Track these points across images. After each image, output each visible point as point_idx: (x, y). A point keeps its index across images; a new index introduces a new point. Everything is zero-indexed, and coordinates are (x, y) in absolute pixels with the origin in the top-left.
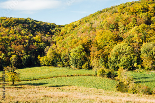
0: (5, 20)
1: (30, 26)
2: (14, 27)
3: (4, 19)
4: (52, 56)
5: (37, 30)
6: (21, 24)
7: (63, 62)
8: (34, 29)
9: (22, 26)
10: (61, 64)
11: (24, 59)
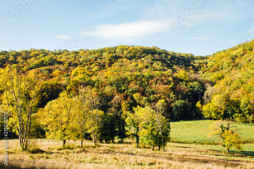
0: (127, 49)
1: (162, 58)
2: (142, 59)
3: (125, 48)
4: (224, 104)
5: (173, 64)
6: (150, 55)
7: (244, 114)
8: (169, 62)
9: (153, 58)
10: (242, 118)
11: (176, 106)
